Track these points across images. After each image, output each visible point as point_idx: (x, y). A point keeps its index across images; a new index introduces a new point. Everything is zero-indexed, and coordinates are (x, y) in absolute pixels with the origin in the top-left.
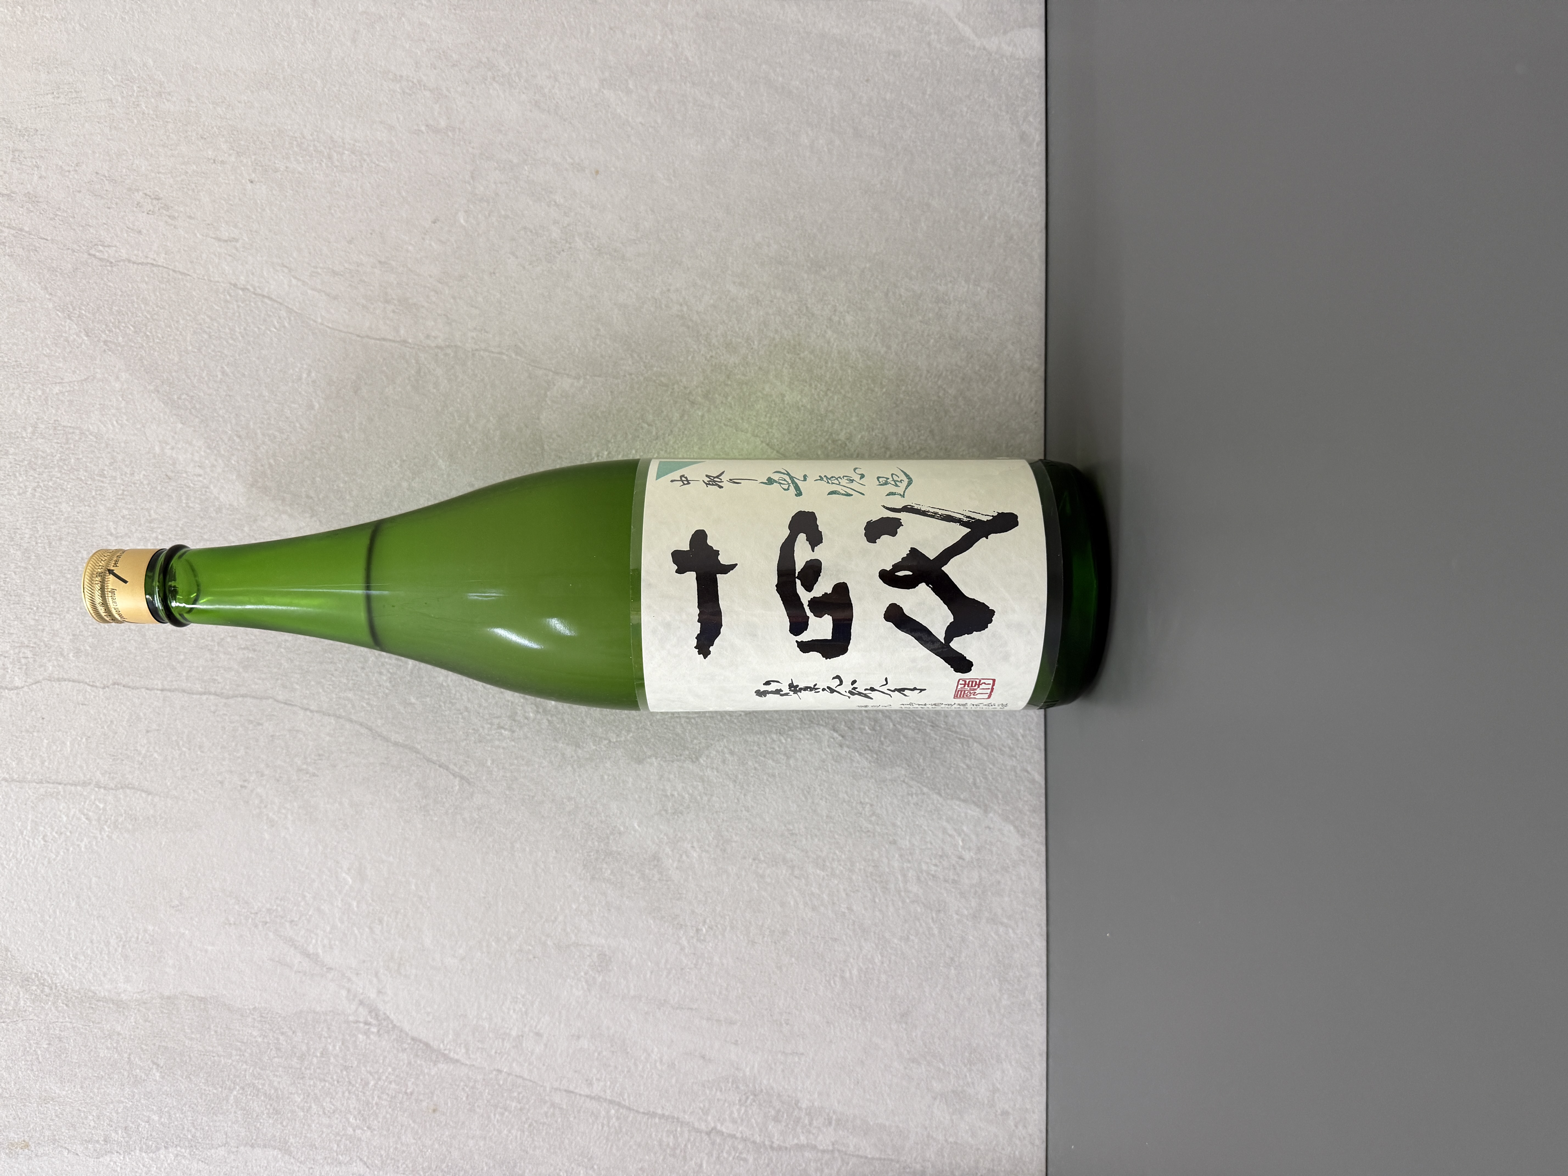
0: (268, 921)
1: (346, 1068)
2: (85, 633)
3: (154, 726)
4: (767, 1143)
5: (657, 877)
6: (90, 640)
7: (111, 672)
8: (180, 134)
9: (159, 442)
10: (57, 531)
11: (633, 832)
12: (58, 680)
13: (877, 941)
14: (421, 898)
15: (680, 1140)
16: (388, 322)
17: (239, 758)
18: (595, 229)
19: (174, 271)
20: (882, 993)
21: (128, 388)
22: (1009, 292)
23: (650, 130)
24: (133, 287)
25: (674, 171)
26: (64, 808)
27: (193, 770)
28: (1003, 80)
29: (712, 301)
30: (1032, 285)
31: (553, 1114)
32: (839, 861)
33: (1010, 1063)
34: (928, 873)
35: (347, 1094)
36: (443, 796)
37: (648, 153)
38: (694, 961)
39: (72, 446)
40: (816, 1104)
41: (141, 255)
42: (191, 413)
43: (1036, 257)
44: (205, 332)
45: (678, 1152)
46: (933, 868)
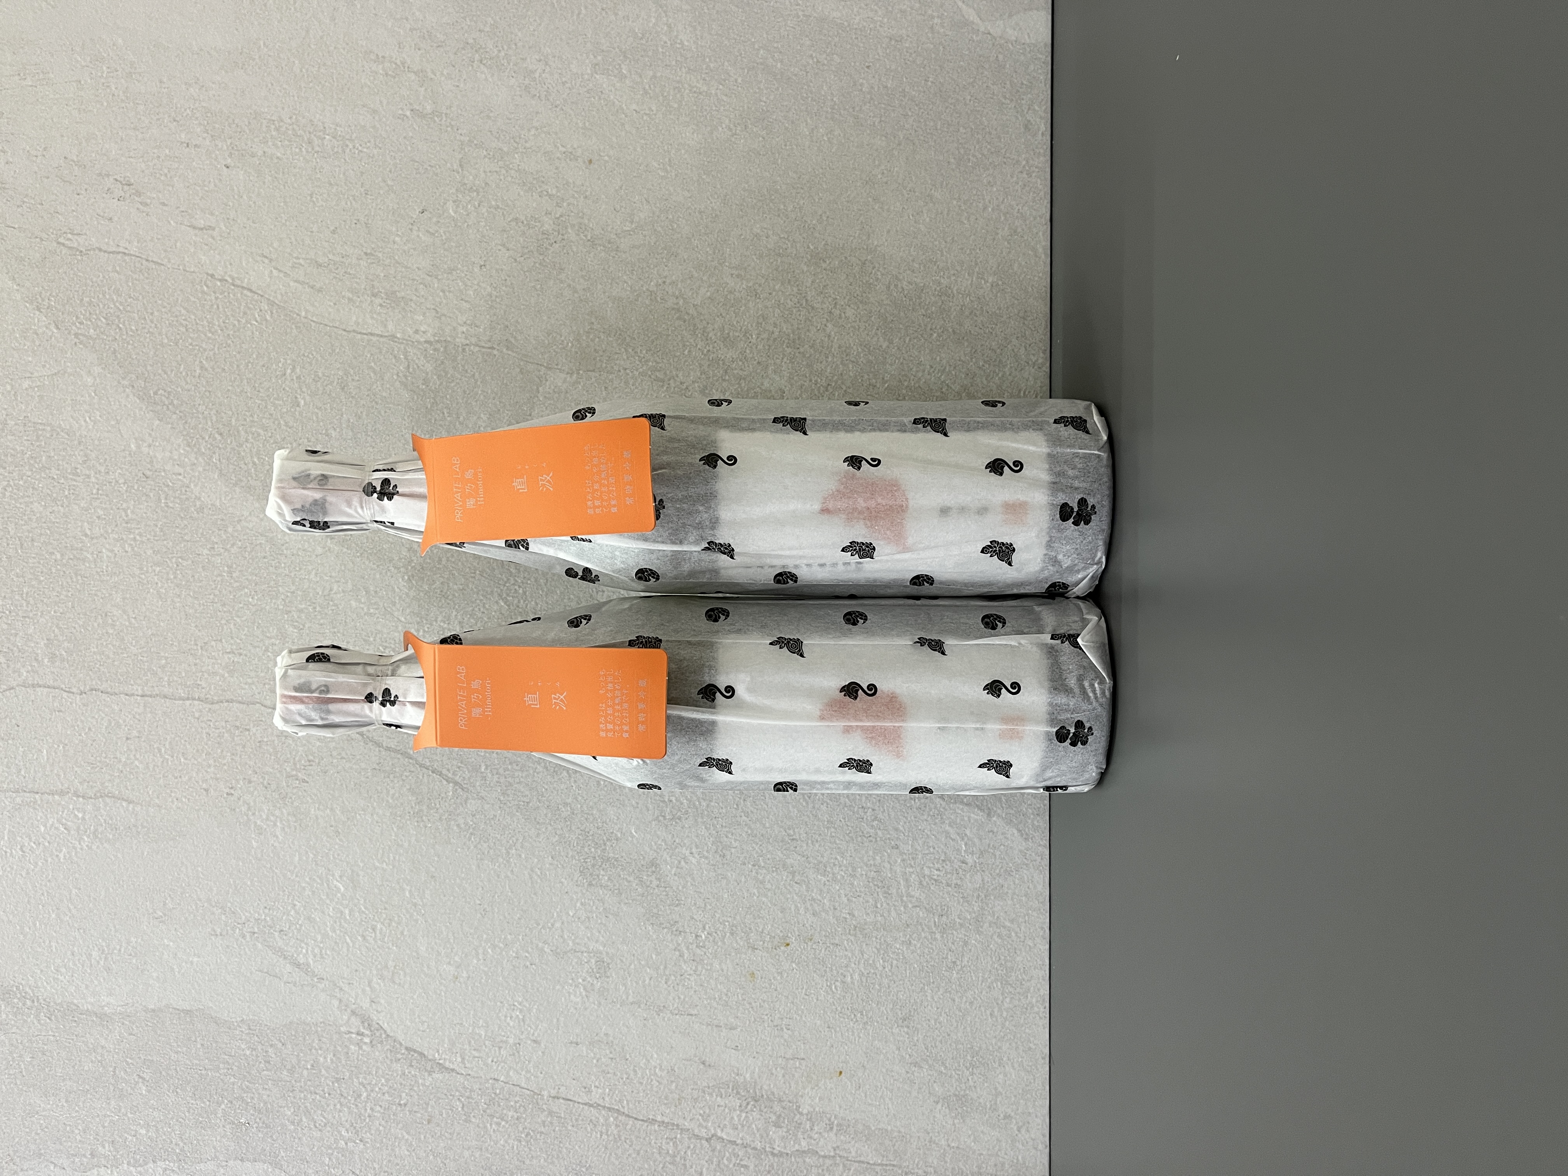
0: (256, 930)
1: (338, 1080)
2: (61, 638)
3: (135, 733)
4: (768, 1149)
5: (655, 883)
6: (66, 644)
7: (88, 678)
8: (153, 116)
9: (136, 439)
10: (29, 531)
11: (630, 839)
12: (33, 686)
13: (878, 947)
14: (415, 905)
15: (680, 1147)
16: (375, 316)
17: (225, 764)
18: (589, 220)
19: (147, 260)
20: (884, 998)
21: (102, 384)
22: (1014, 286)
23: (645, 118)
24: (104, 277)
25: (670, 160)
26: (41, 818)
27: (176, 778)
28: (1008, 66)
29: (709, 294)
30: (1036, 279)
31: (551, 1123)
32: (840, 866)
33: (1013, 1067)
34: (931, 878)
35: (338, 1106)
36: (437, 802)
37: (643, 141)
38: (694, 968)
39: (43, 443)
40: (817, 1109)
41: (111, 243)
42: (168, 409)
43: (1040, 250)
44: (181, 324)
45: (678, 1159)
46: (936, 872)
